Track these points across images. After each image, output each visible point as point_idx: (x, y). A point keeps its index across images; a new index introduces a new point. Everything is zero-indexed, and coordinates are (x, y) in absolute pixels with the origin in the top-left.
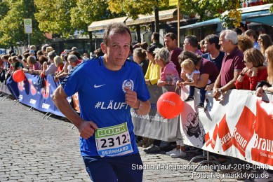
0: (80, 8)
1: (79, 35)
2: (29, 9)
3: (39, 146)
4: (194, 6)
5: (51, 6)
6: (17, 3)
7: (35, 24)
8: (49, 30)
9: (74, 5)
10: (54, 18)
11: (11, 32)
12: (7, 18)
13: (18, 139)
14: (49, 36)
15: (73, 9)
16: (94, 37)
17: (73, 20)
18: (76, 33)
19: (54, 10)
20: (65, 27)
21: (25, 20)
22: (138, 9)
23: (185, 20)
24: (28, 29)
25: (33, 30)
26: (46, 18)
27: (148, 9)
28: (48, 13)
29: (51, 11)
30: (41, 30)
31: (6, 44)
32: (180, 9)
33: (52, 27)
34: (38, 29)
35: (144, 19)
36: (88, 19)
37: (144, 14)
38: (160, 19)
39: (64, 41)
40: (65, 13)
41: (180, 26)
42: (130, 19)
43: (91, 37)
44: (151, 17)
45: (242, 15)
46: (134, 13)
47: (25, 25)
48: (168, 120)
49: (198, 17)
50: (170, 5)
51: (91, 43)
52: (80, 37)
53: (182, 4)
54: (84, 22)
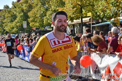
0: (48, 17)
2: (26, 17)
3: (27, 79)
4: (99, 16)
5: (35, 16)
6: (21, 14)
7: (28, 24)
8: (34, 26)
9: (45, 15)
10: (37, 21)
11: (18, 27)
12: (16, 21)
13: (18, 75)
14: (34, 29)
15: (45, 17)
17: (45, 22)
18: (46, 28)
19: (37, 18)
20: (41, 25)
21: (23, 22)
22: (73, 18)
23: (94, 22)
24: (25, 26)
25: (27, 26)
26: (33, 21)
27: (78, 17)
28: (34, 19)
29: (35, 18)
30: (31, 26)
31: (15, 32)
32: (92, 18)
33: (36, 25)
35: (76, 22)
37: (76, 20)
38: (83, 22)
39: (41, 31)
40: (41, 19)
41: (92, 25)
42: (70, 22)
44: (79, 21)
45: (120, 20)
46: (72, 19)
47: (24, 24)
48: (85, 68)
49: (100, 21)
50: (88, 16)
52: (48, 29)
53: (93, 15)
54: (50, 23)
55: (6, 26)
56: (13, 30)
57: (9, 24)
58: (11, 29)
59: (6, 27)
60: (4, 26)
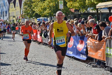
1: (91, 10)
7: (65, 4)
8: (73, 7)
11: (51, 7)
14: (73, 10)
16: (99, 12)
17: (87, 2)
18: (88, 9)
20: (82, 5)
21: (59, 1)
24: (61, 7)
25: (64, 7)
30: (68, 7)
31: (47, 15)
33: (75, 5)
34: (67, 6)
36: (96, 1)
39: (81, 14)
43: (97, 11)
47: (59, 4)
51: (97, 15)
54: (94, 3)
55: (35, 6)
56: (45, 12)
57: (40, 4)
58: (42, 11)
59: (35, 8)
60: (33, 6)
